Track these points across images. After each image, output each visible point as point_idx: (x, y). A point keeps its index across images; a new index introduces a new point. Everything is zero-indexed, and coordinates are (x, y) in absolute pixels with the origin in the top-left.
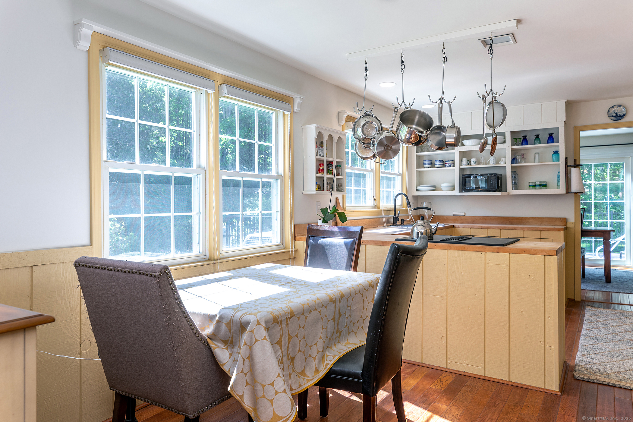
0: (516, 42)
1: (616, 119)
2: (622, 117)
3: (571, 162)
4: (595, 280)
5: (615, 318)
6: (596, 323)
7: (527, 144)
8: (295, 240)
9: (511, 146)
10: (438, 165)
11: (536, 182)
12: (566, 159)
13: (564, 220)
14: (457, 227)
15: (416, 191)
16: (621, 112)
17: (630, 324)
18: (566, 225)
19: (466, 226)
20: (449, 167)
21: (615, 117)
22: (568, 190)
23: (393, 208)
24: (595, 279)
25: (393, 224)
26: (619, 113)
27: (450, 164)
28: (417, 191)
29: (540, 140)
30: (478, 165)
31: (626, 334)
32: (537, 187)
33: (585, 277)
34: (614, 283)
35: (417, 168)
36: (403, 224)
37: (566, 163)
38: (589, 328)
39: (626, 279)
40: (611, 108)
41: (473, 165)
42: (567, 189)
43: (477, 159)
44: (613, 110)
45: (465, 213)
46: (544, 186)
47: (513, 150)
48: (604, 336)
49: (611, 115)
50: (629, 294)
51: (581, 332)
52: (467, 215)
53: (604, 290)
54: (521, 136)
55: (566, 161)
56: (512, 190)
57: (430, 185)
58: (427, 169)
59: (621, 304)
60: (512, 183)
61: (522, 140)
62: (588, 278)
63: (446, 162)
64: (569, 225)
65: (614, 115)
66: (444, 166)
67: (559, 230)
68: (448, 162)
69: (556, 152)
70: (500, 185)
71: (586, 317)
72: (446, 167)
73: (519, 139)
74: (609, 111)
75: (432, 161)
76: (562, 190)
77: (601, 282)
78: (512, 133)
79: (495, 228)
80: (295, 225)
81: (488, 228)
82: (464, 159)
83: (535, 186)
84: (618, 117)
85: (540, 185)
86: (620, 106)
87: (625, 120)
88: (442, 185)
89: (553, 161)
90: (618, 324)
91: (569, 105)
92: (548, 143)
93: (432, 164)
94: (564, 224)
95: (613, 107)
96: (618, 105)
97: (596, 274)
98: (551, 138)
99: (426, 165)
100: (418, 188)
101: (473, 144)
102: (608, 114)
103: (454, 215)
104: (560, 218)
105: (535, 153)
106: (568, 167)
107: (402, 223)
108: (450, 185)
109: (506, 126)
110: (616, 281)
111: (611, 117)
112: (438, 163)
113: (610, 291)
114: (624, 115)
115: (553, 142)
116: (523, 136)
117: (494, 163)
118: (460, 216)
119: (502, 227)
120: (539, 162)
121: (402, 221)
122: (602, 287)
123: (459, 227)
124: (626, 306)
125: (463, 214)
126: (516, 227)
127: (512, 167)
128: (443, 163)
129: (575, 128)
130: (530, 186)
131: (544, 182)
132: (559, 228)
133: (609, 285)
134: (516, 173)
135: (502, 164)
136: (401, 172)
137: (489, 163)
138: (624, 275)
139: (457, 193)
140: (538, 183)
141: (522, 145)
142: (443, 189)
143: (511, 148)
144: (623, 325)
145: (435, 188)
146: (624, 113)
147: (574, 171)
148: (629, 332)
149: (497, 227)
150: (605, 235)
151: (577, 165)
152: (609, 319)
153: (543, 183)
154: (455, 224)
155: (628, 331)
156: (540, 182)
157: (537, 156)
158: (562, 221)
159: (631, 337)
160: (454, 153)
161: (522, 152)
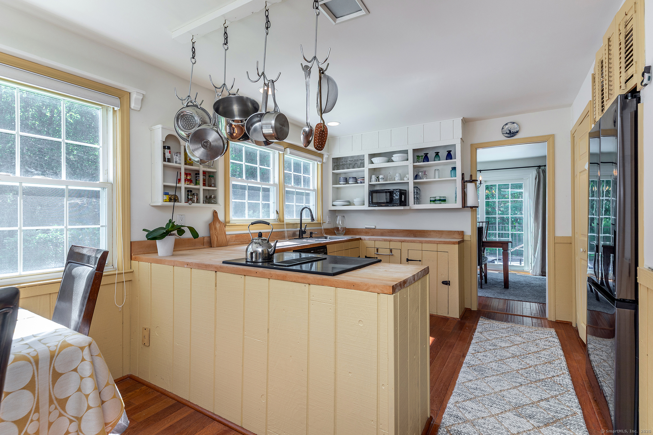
0: (369, 12)
1: (510, 136)
2: (515, 134)
3: (467, 178)
4: (496, 286)
5: (505, 335)
6: (484, 342)
7: (428, 161)
8: (131, 259)
9: (413, 163)
10: (351, 182)
11: (436, 197)
12: (463, 174)
13: (462, 233)
14: (363, 239)
15: (331, 205)
16: (515, 129)
17: (519, 344)
18: (463, 238)
19: (371, 238)
20: (361, 183)
21: (509, 133)
22: (464, 205)
23: (299, 222)
24: (495, 284)
25: (299, 237)
26: (512, 130)
27: (361, 181)
28: (333, 206)
29: (439, 157)
30: (385, 181)
31: (513, 361)
32: (437, 202)
33: (488, 282)
34: (512, 290)
35: (333, 184)
36: (312, 237)
37: (463, 178)
38: (475, 351)
39: (523, 284)
40: (505, 126)
41: (381, 182)
42: (463, 203)
43: (385, 176)
44: (507, 126)
45: (375, 226)
46: (444, 201)
47: (415, 167)
48: (489, 365)
49: (505, 132)
50: (523, 302)
51: (465, 357)
52: (377, 228)
53: (501, 298)
54: (422, 154)
55: (463, 177)
56: (414, 204)
57: (343, 200)
58: (342, 185)
59: (514, 315)
60: (414, 198)
61: (423, 157)
62: (490, 283)
63: (358, 179)
64: (466, 238)
65: (508, 132)
66: (357, 182)
67: (454, 243)
68: (360, 179)
69: (454, 169)
70: (403, 200)
71: (476, 334)
72: (358, 183)
73: (421, 156)
74: (503, 128)
75: (347, 178)
76: (459, 205)
77: (500, 287)
78: (414, 151)
79: (396, 241)
80: (131, 242)
81: (390, 241)
82: (373, 176)
83: (435, 201)
84: (512, 134)
85: (440, 200)
86: (514, 123)
87: (517, 137)
88: (355, 200)
89: (451, 177)
90: (507, 345)
91: (466, 122)
92: (446, 160)
93: (346, 181)
94: (461, 237)
95: (506, 124)
96: (511, 122)
97: (497, 279)
98: (449, 156)
99: (342, 182)
100: (334, 203)
101: (381, 162)
102: (502, 131)
103: (366, 228)
104: (458, 231)
105: (435, 170)
106: (464, 182)
107: (310, 236)
108: (361, 200)
109: (409, 144)
110: (514, 286)
111: (504, 134)
112: (351, 180)
113: (506, 298)
114: (517, 132)
115: (451, 159)
116: (424, 154)
117: (398, 180)
118: (371, 229)
119: (402, 240)
120: (439, 178)
121: (310, 234)
122: (500, 293)
123: (365, 239)
124: (519, 317)
125: (374, 227)
126: (415, 240)
127: (415, 183)
128: (356, 180)
129: (472, 145)
130: (431, 201)
131: (444, 197)
132: (454, 242)
133: (507, 292)
134: (418, 189)
135: (406, 180)
136: (316, 188)
137: (394, 180)
138: (522, 280)
139: (366, 207)
140: (438, 198)
141: (424, 162)
142: (355, 204)
143: (413, 165)
144: (512, 346)
145: (350, 203)
146: (517, 130)
147: (470, 187)
148: (516, 358)
149: (398, 240)
150: (504, 245)
151: (473, 181)
152: (498, 337)
153: (442, 198)
154: (362, 237)
155: (516, 356)
156: (440, 197)
157: (437, 172)
158: (459, 234)
159: (517, 366)
160: (364, 171)
161: (425, 169)
